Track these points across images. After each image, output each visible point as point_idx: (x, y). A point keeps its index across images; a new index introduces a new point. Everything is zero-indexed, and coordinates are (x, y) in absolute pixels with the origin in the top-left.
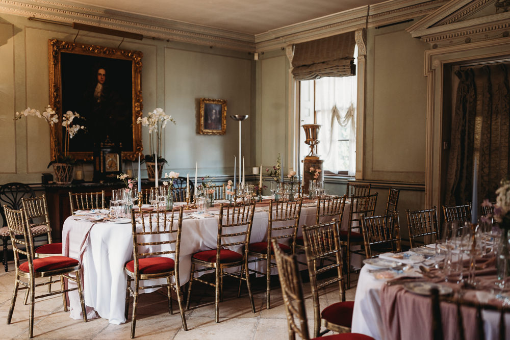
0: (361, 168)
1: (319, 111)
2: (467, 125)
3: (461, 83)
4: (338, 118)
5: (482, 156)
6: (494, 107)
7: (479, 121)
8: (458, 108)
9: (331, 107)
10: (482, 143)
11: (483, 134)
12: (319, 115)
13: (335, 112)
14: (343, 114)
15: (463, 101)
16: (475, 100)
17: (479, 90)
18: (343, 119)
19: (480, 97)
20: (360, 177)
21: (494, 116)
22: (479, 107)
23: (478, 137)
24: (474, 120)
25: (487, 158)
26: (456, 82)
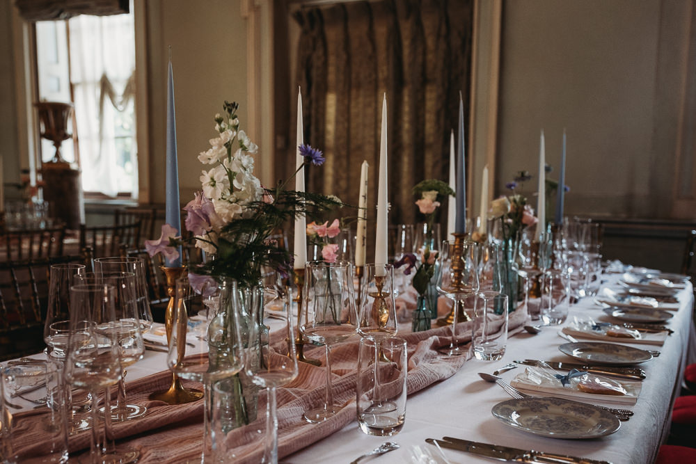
0: (146, 184)
1: (78, 84)
2: (314, 105)
3: (304, 33)
4: (112, 95)
5: (337, 158)
6: (354, 76)
7: (331, 100)
8: (299, 78)
9: (98, 77)
10: (337, 138)
11: (337, 122)
12: (78, 92)
13: (105, 86)
14: (119, 89)
15: (306, 65)
16: (325, 64)
17: (331, 47)
18: (119, 99)
19: (332, 59)
20: (146, 200)
21: (354, 92)
22: (332, 77)
23: (331, 127)
24: (324, 99)
25: (344, 162)
26: (295, 32)
